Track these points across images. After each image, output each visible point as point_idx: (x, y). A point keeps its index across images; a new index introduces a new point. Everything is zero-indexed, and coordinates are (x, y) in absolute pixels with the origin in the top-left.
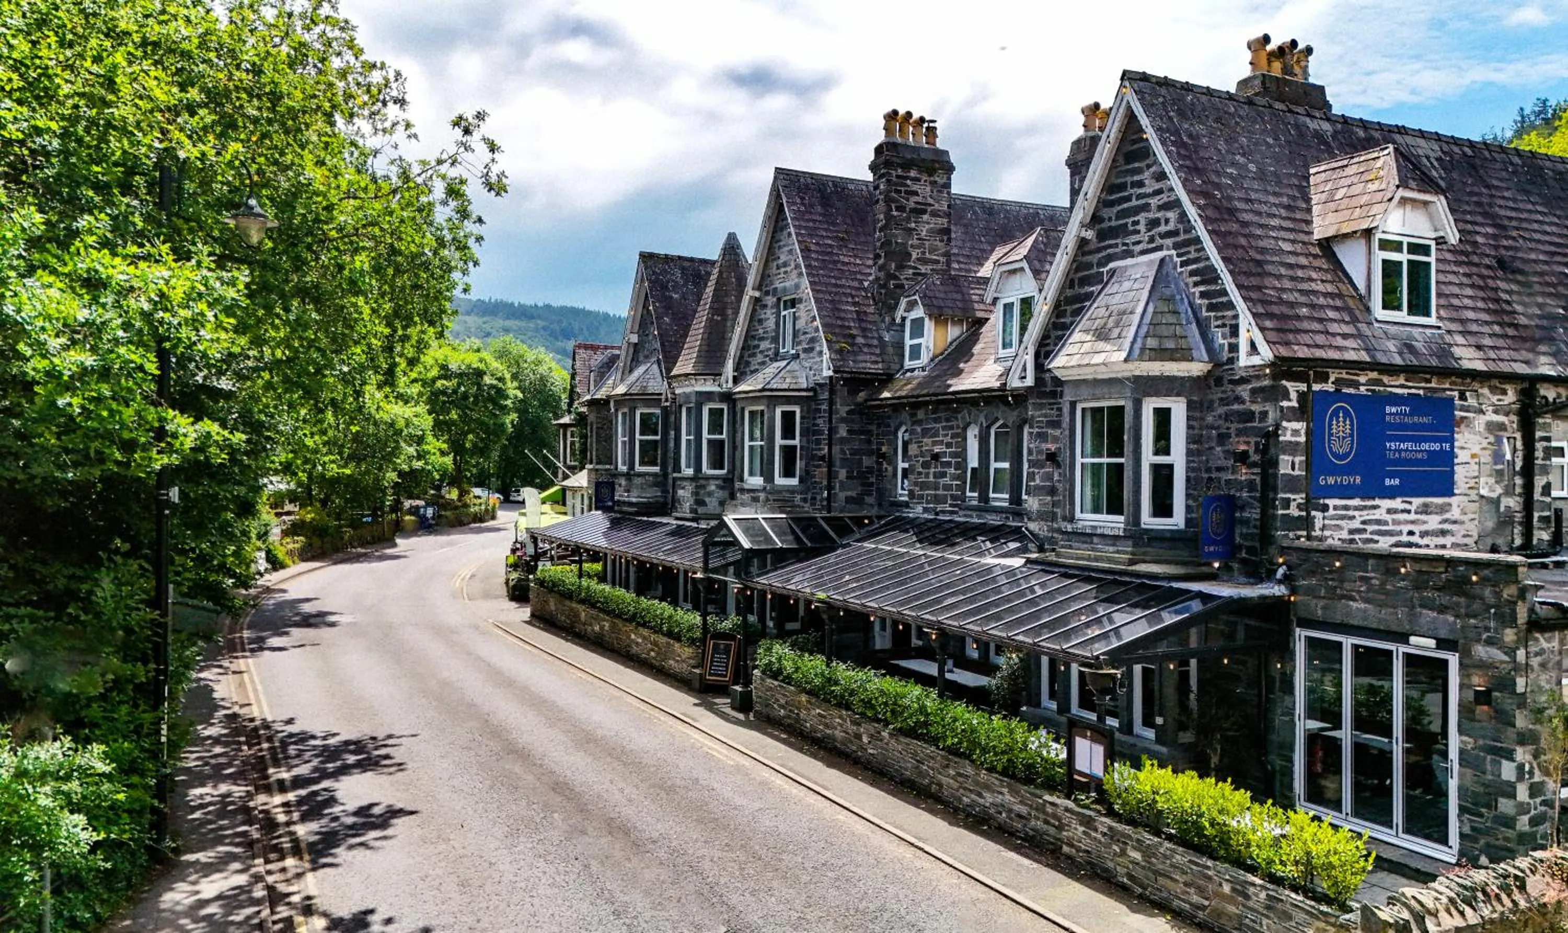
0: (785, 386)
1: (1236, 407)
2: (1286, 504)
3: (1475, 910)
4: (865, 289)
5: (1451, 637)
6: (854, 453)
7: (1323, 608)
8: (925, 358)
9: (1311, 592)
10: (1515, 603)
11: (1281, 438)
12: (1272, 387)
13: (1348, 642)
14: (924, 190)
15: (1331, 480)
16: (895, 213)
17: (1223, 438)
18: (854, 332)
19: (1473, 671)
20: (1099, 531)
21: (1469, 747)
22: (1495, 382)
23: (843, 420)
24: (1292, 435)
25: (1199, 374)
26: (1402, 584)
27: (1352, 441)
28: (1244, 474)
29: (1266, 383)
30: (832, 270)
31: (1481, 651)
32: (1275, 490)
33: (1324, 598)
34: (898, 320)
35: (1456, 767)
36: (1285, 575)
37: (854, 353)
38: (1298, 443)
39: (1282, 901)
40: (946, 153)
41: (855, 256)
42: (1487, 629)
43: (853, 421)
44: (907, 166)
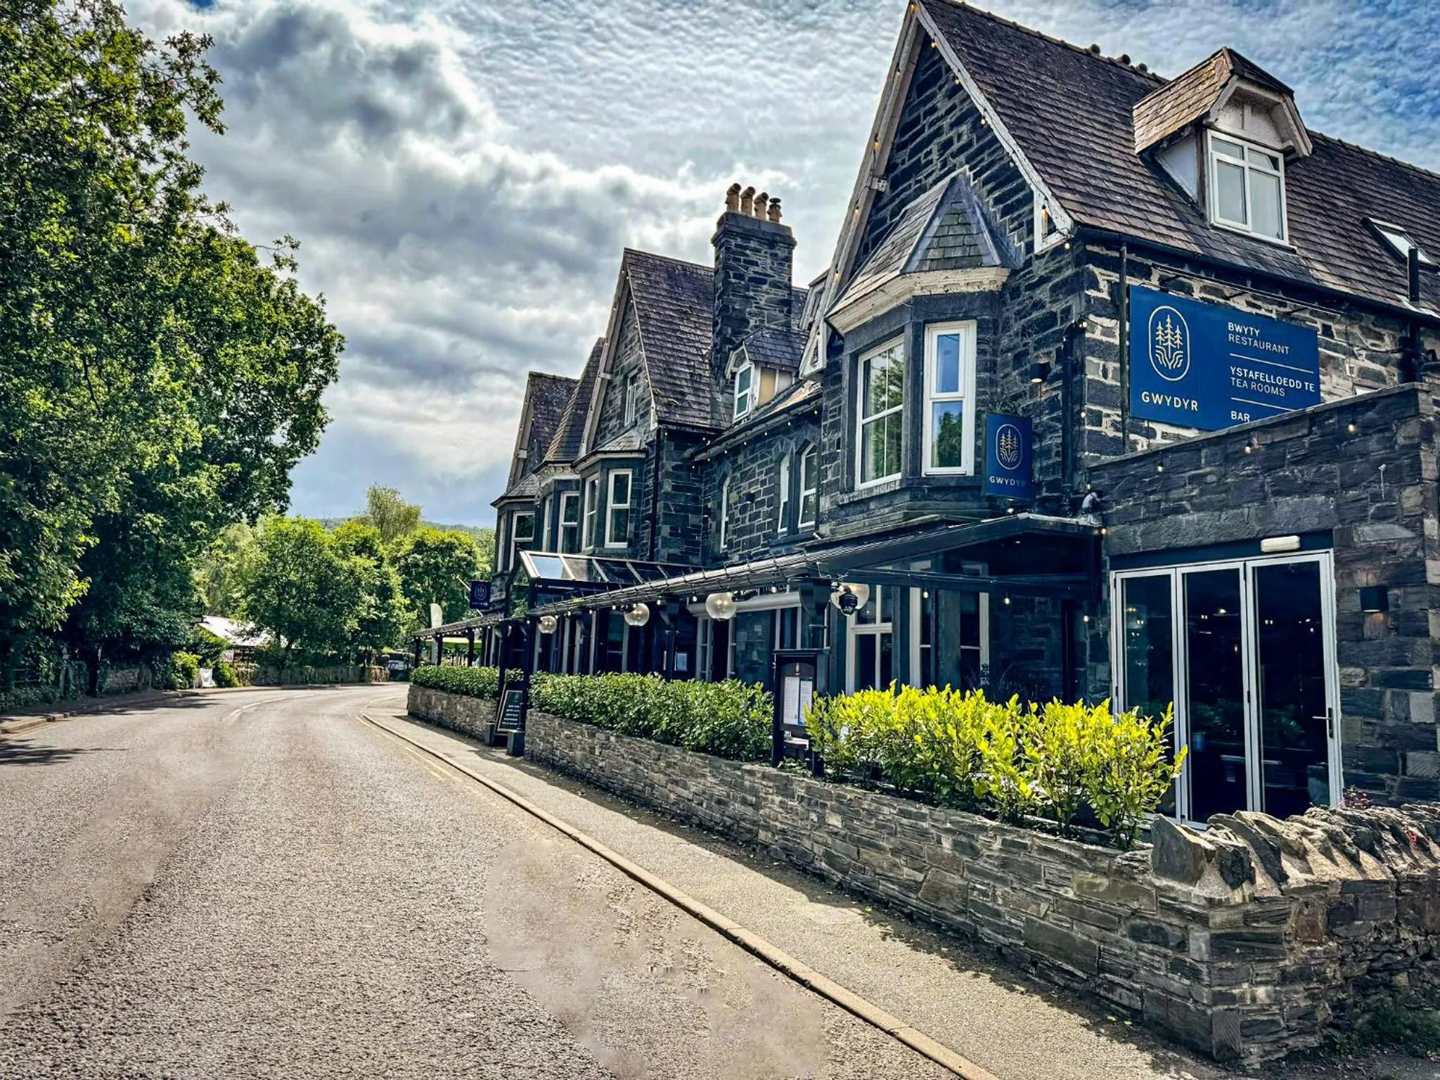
0: (618, 449)
1: (1035, 315)
2: (1097, 419)
3: (1379, 858)
4: (702, 356)
5: (1321, 526)
6: (680, 509)
7: (1143, 534)
8: (750, 407)
9: (1129, 518)
10: (1418, 446)
11: (1088, 335)
12: (1076, 274)
13: (1177, 574)
14: (764, 262)
15: (1157, 399)
16: (733, 281)
17: (1019, 358)
18: (686, 390)
19: (1354, 566)
20: (875, 493)
21: (1357, 682)
22: (1369, 319)
23: (668, 475)
24: (1103, 334)
25: (993, 287)
26: (1249, 470)
27: (1185, 354)
28: (1047, 392)
29: (1069, 272)
30: (670, 336)
31: (1368, 533)
32: (1080, 401)
33: (1143, 521)
34: (728, 376)
35: (1338, 717)
36: (1093, 502)
37: (683, 408)
38: (1111, 345)
39: (1024, 846)
40: (789, 229)
41: (696, 328)
42: (1375, 497)
43: (679, 477)
44: (747, 236)
